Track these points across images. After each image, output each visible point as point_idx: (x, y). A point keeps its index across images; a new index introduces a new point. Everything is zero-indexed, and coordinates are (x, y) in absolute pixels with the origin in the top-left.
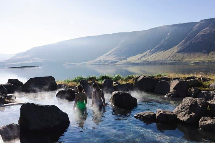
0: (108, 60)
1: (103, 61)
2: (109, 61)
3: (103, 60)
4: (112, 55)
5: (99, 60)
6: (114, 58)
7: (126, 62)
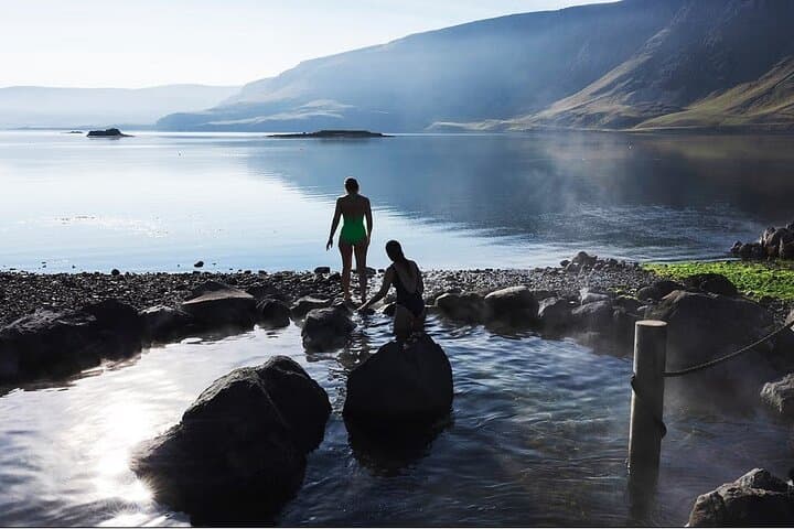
0: (602, 115)
1: (580, 116)
2: (606, 119)
3: (580, 111)
4: (617, 92)
5: (562, 114)
6: (624, 104)
7: (680, 123)
